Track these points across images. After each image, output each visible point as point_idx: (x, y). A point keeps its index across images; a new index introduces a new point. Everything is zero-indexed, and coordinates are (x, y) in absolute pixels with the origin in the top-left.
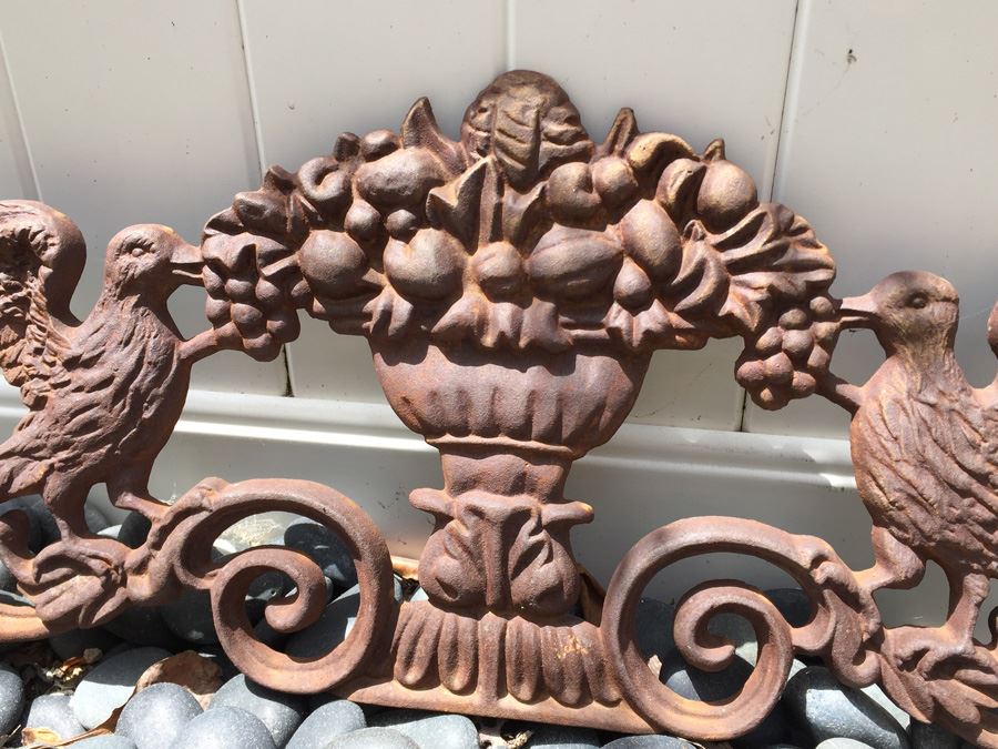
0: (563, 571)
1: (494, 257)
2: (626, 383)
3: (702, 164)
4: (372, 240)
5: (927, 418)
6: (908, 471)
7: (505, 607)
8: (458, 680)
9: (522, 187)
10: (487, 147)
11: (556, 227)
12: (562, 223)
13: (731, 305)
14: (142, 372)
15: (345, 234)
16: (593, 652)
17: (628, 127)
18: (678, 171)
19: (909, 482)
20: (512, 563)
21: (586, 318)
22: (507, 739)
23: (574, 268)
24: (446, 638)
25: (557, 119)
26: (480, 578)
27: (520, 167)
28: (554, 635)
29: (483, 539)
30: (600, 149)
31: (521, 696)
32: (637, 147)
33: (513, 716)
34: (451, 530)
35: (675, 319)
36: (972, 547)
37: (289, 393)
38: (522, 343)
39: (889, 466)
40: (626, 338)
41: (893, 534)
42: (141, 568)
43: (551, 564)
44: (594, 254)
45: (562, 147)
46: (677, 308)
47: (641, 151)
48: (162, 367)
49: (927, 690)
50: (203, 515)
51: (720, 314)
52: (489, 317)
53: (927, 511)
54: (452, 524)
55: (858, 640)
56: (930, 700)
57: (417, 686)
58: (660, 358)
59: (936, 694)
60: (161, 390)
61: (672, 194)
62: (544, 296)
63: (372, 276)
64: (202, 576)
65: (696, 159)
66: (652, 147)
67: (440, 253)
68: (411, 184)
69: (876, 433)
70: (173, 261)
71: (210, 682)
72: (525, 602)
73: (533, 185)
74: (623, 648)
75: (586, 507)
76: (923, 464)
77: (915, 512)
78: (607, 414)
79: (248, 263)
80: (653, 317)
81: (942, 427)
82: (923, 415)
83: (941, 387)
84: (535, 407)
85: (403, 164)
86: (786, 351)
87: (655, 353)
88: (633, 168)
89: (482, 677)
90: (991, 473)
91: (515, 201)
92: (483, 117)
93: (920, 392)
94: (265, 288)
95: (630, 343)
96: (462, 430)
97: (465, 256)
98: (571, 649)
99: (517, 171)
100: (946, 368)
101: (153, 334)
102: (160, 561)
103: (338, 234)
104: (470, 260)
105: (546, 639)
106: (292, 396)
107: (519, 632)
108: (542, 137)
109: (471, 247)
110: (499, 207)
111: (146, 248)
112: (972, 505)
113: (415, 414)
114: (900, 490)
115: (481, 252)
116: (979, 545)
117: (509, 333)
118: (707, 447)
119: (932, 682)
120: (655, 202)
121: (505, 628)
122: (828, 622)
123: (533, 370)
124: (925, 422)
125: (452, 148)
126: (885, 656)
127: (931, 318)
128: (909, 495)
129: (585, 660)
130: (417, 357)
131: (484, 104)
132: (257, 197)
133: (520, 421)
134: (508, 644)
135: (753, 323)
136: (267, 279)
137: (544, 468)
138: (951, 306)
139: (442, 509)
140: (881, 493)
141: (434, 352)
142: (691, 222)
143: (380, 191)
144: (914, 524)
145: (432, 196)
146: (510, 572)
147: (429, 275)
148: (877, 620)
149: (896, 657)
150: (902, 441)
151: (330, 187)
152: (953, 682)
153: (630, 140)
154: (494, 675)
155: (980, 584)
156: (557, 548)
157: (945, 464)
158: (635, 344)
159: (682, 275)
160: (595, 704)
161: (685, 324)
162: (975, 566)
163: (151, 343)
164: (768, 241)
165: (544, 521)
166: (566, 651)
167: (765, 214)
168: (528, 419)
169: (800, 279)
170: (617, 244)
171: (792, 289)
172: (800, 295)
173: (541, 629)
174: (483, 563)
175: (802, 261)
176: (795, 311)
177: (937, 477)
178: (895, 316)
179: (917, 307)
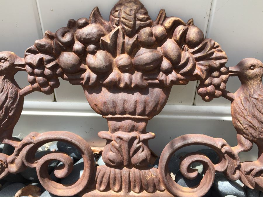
0: (147, 154)
1: (123, 59)
2: (164, 96)
3: (187, 27)
4: (82, 55)
5: (255, 103)
6: (249, 119)
7: (130, 166)
8: (116, 188)
9: (131, 36)
10: (119, 23)
11: (142, 48)
12: (144, 47)
13: (197, 71)
14: (8, 101)
15: (73, 53)
16: (157, 177)
17: (164, 15)
18: (180, 29)
19: (250, 122)
20: (131, 153)
21: (152, 77)
23: (149, 62)
24: (112, 176)
25: (141, 14)
26: (121, 158)
27: (130, 29)
28: (145, 173)
29: (122, 146)
30: (155, 23)
31: (136, 191)
32: (167, 22)
34: (112, 144)
35: (179, 76)
37: (55, 100)
38: (133, 86)
39: (243, 117)
40: (165, 83)
41: (244, 137)
42: (12, 162)
43: (143, 152)
44: (155, 57)
45: (143, 23)
46: (180, 73)
48: (14, 99)
49: (253, 180)
50: (32, 145)
51: (193, 74)
52: (122, 78)
53: (255, 130)
54: (112, 142)
55: (234, 168)
56: (254, 183)
57: (104, 191)
59: (256, 181)
60: (15, 106)
61: (178, 37)
62: (139, 71)
63: (83, 66)
64: (33, 163)
65: (185, 25)
66: (172, 22)
67: (105, 59)
68: (95, 36)
69: (240, 108)
70: (16, 63)
71: (37, 193)
72: (136, 164)
73: (134, 35)
75: (153, 134)
76: (254, 116)
77: (251, 130)
78: (159, 106)
79: (41, 64)
80: (173, 76)
81: (259, 105)
82: (254, 102)
83: (259, 93)
84: (137, 105)
85: (91, 30)
86: (214, 85)
87: (173, 86)
88: (166, 29)
89: (123, 186)
91: (129, 41)
92: (117, 13)
93: (253, 95)
94: (47, 72)
95: (166, 84)
96: (114, 113)
97: (113, 58)
98: (150, 177)
99: (129, 31)
100: (260, 87)
101: (10, 88)
102: (19, 160)
103: (71, 53)
104: (115, 60)
105: (143, 174)
106: (56, 101)
107: (134, 173)
108: (137, 19)
109: (114, 56)
110: (124, 43)
111: (6, 60)
113: (99, 109)
114: (247, 124)
115: (119, 57)
117: (128, 83)
118: (184, 111)
119: (255, 178)
120: (172, 39)
121: (130, 172)
122: (226, 163)
123: (136, 94)
124: (255, 104)
125: (107, 24)
126: (242, 172)
127: (256, 73)
128: (250, 126)
129: (155, 179)
130: (99, 91)
131: (117, 9)
132: (44, 41)
133: (132, 110)
134: (131, 176)
136: (48, 68)
137: (140, 123)
138: (262, 69)
139: (109, 137)
140: (241, 125)
141: (104, 89)
142: (184, 45)
143: (84, 39)
144: (251, 134)
145: (102, 40)
146: (131, 156)
147: (102, 66)
148: (239, 161)
150: (248, 110)
151: (67, 38)
152: (260, 177)
153: (164, 20)
154: (127, 186)
156: (145, 147)
158: (168, 84)
159: (182, 63)
160: (158, 192)
161: (183, 77)
163: (10, 91)
164: (209, 51)
165: (141, 139)
166: (149, 177)
167: (207, 43)
168: (135, 109)
169: (218, 62)
170: (161, 53)
171: (216, 66)
172: (218, 67)
173: (141, 171)
174: (123, 153)
175: (219, 57)
176: (216, 72)
177: (258, 120)
178: (246, 73)
179: (252, 69)
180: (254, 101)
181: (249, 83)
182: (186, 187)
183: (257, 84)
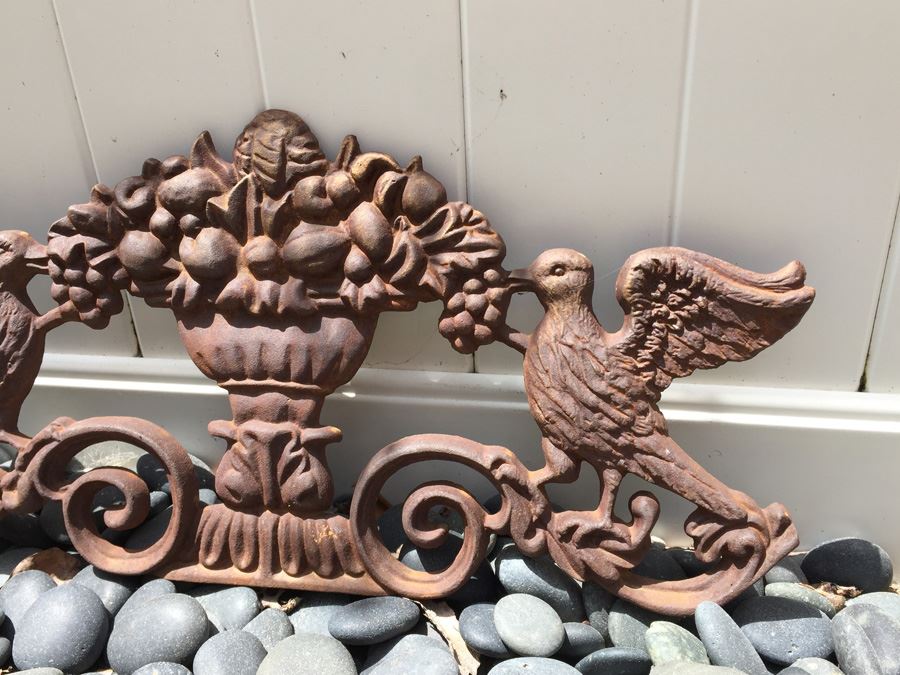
0: (318, 477)
1: (258, 247)
2: (359, 337)
3: (403, 175)
4: (171, 237)
5: (567, 356)
6: (555, 395)
7: (278, 506)
8: (244, 562)
9: (276, 196)
10: (249, 166)
11: (303, 224)
12: (307, 220)
13: (427, 278)
14: (6, 340)
15: (151, 233)
16: (341, 537)
17: (351, 148)
18: (387, 179)
19: (556, 403)
20: (280, 472)
21: (326, 290)
22: (281, 604)
23: (312, 253)
24: (234, 531)
25: (297, 145)
26: (257, 485)
27: (272, 181)
28: (313, 525)
29: (259, 456)
30: (332, 165)
31: (289, 571)
32: (356, 164)
33: (284, 587)
34: (235, 449)
35: (390, 288)
36: (603, 449)
37: (139, 354)
38: (280, 310)
39: (543, 392)
40: (352, 304)
41: (551, 442)
42: (12, 485)
43: (307, 473)
44: (326, 243)
45: (302, 165)
46: (391, 281)
47: (359, 166)
48: (21, 336)
49: (578, 556)
50: (53, 445)
51: (421, 285)
52: (256, 291)
53: (570, 423)
54: (235, 445)
55: (528, 520)
56: (581, 563)
57: (215, 567)
58: (385, 317)
59: (585, 558)
60: (20, 353)
61: (381, 197)
62: (295, 275)
63: (171, 263)
64: (57, 490)
65: (400, 172)
66: (366, 164)
67: (215, 246)
68: (194, 195)
69: (535, 368)
70: (26, 257)
71: (68, 570)
72: (290, 502)
73: (283, 193)
74: (362, 533)
75: (335, 430)
76: (566, 389)
77: (562, 425)
78: (345, 361)
79: (78, 256)
80: (372, 288)
81: (576, 361)
82: (564, 353)
83: (577, 333)
84: (292, 357)
85: (189, 181)
86: (468, 310)
87: (380, 314)
88: (355, 179)
89: (261, 558)
90: (612, 394)
91: (269, 205)
92: (245, 145)
93: (562, 337)
94: (93, 275)
95: (356, 307)
96: (241, 376)
97: (238, 246)
98: (325, 535)
99: (270, 184)
100: (581, 319)
101: (14, 312)
102: (24, 479)
103: (145, 234)
104: (242, 249)
105: (307, 528)
106: (142, 357)
107: (287, 524)
108: (288, 158)
109: (242, 241)
110: (258, 211)
111: (6, 248)
112: (601, 418)
113: (207, 365)
114: (551, 409)
115: (250, 243)
116: (609, 447)
117: (269, 303)
118: (446, 385)
119: (582, 550)
120: (373, 203)
121: (278, 520)
122: (507, 508)
123: (290, 330)
124: (566, 358)
125: (225, 167)
126: (550, 532)
127: (568, 283)
128: (558, 413)
129: (336, 543)
130: (207, 322)
131: (246, 136)
132: (87, 207)
133: (280, 368)
134: (279, 533)
135: (443, 290)
136: (94, 268)
137: (301, 401)
138: (582, 274)
139: (227, 433)
140: (540, 412)
141: (219, 319)
142: (398, 217)
143: (172, 201)
144: (563, 433)
145: (210, 204)
146: (279, 479)
147: (207, 262)
148: (542, 505)
149: (558, 532)
150: (551, 373)
151: (139, 199)
152: (599, 549)
153: (352, 159)
154: (269, 556)
155: (613, 476)
156: (313, 460)
157: (579, 388)
158: (360, 308)
159: (392, 255)
161: (398, 292)
162: (608, 463)
163: (12, 318)
164: (450, 230)
165: (302, 440)
166: (321, 536)
167: (447, 210)
168: (287, 366)
169: (474, 257)
170: (346, 235)
171: (468, 265)
172: (475, 268)
173: (304, 522)
174: (259, 473)
175: (475, 244)
176: (473, 280)
177: (575, 398)
178: (544, 282)
179: (559, 274)
180: (565, 350)
181: (555, 308)
182: (420, 570)
183: (573, 309)
